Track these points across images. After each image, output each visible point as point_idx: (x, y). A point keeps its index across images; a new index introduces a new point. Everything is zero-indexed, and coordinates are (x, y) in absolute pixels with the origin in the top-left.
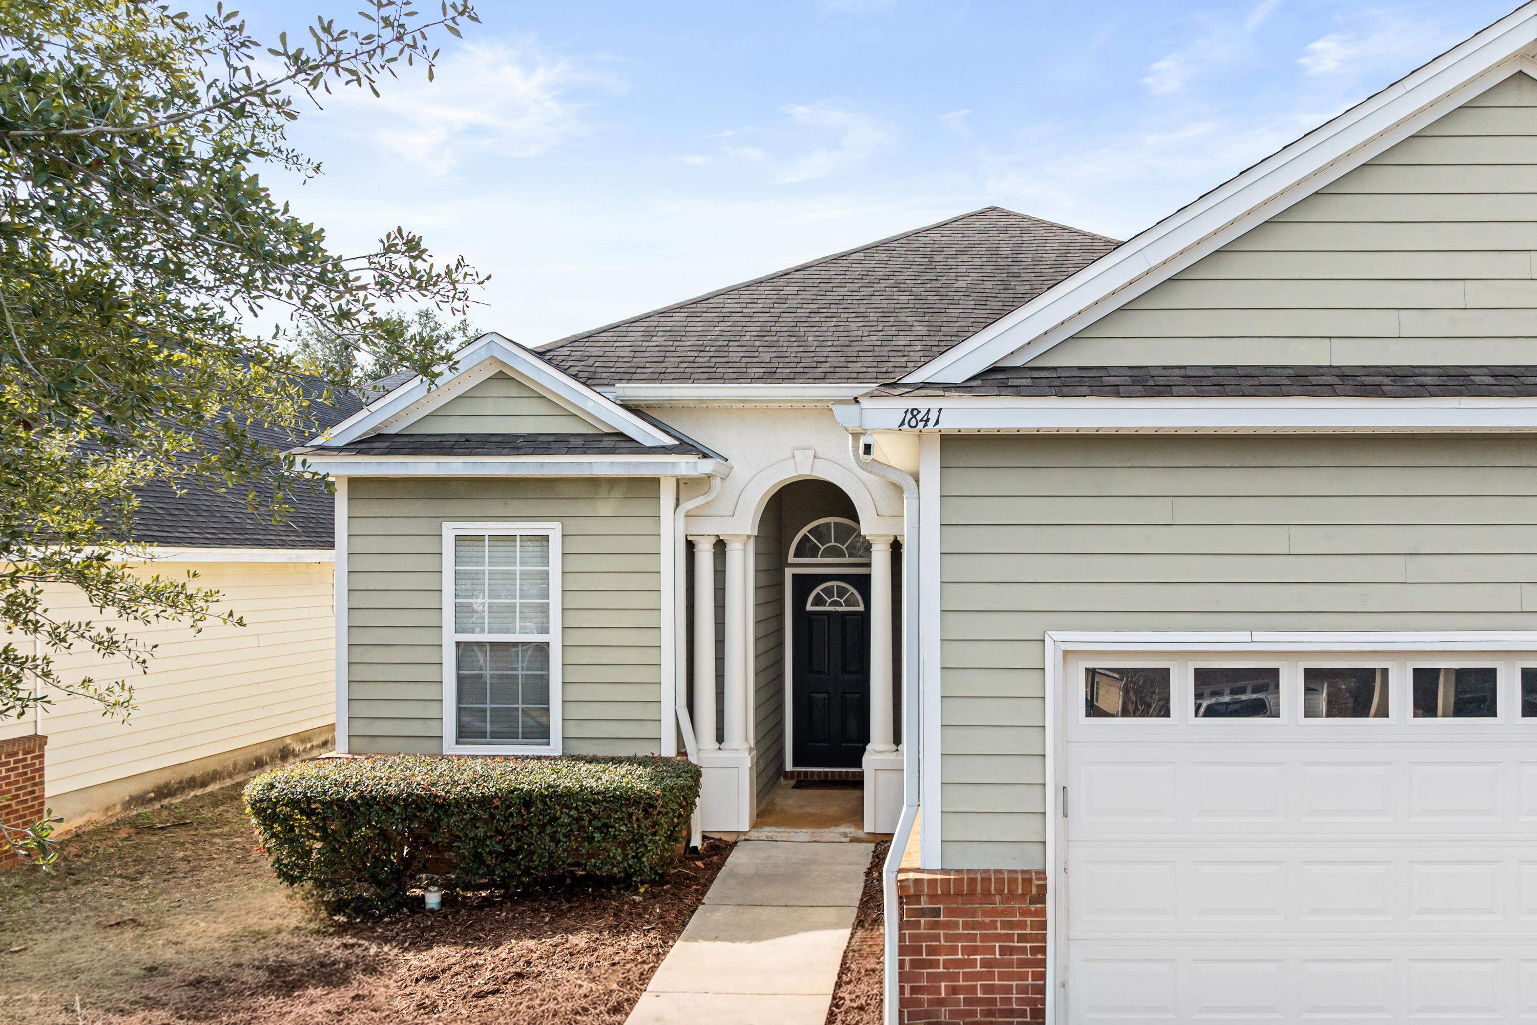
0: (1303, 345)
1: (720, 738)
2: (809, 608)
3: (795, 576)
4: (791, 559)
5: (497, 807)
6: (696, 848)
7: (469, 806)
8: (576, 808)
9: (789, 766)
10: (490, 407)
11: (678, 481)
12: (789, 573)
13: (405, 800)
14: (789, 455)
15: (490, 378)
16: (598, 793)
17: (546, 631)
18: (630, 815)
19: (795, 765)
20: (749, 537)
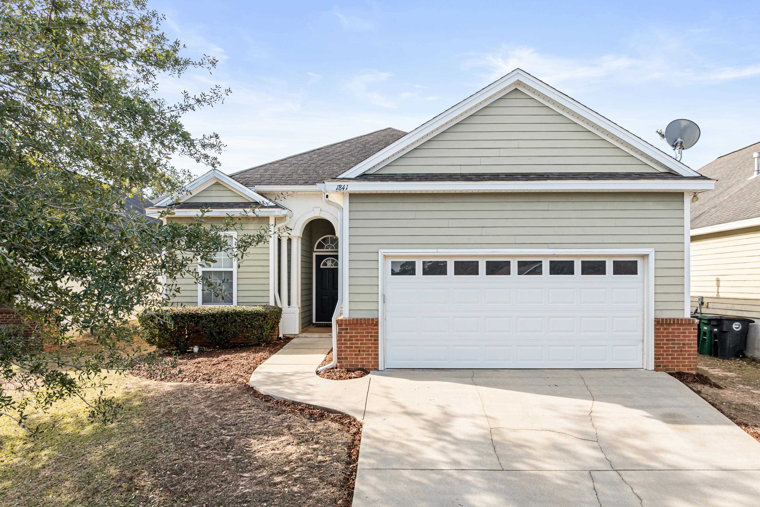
0: (452, 168)
1: (289, 304)
2: (321, 267)
3: (317, 256)
4: (315, 250)
5: (217, 317)
6: (281, 337)
7: (209, 317)
8: (242, 317)
9: (314, 321)
10: (214, 193)
11: (275, 218)
12: (314, 254)
13: (188, 315)
14: (312, 209)
15: (214, 184)
16: (249, 312)
17: (232, 267)
18: (259, 319)
19: (316, 321)
20: (299, 237)
